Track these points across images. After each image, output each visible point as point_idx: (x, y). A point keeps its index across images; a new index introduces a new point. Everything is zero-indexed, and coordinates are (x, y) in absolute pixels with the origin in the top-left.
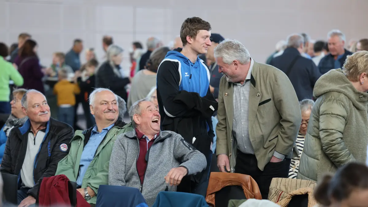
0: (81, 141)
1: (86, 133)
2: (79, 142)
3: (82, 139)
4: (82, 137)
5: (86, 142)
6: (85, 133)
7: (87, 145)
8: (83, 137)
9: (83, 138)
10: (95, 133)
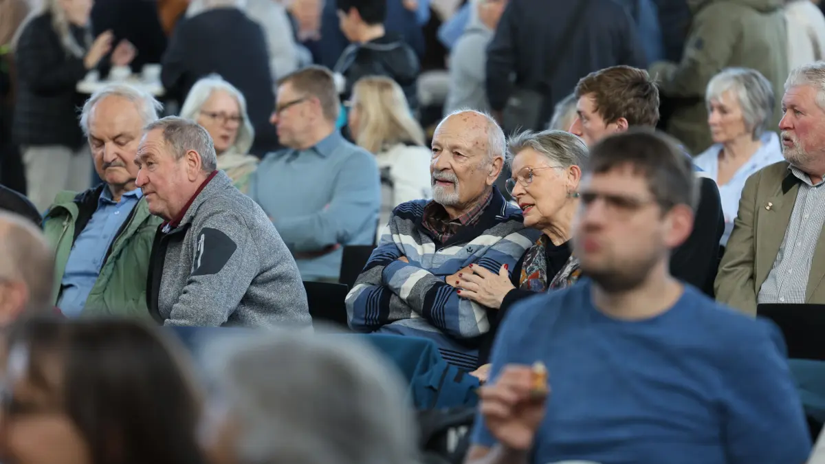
0: (69, 221)
1: (84, 200)
2: (65, 223)
3: (71, 216)
4: (71, 211)
5: (80, 226)
6: (82, 200)
7: (83, 234)
8: (74, 210)
9: (72, 214)
10: (106, 204)
